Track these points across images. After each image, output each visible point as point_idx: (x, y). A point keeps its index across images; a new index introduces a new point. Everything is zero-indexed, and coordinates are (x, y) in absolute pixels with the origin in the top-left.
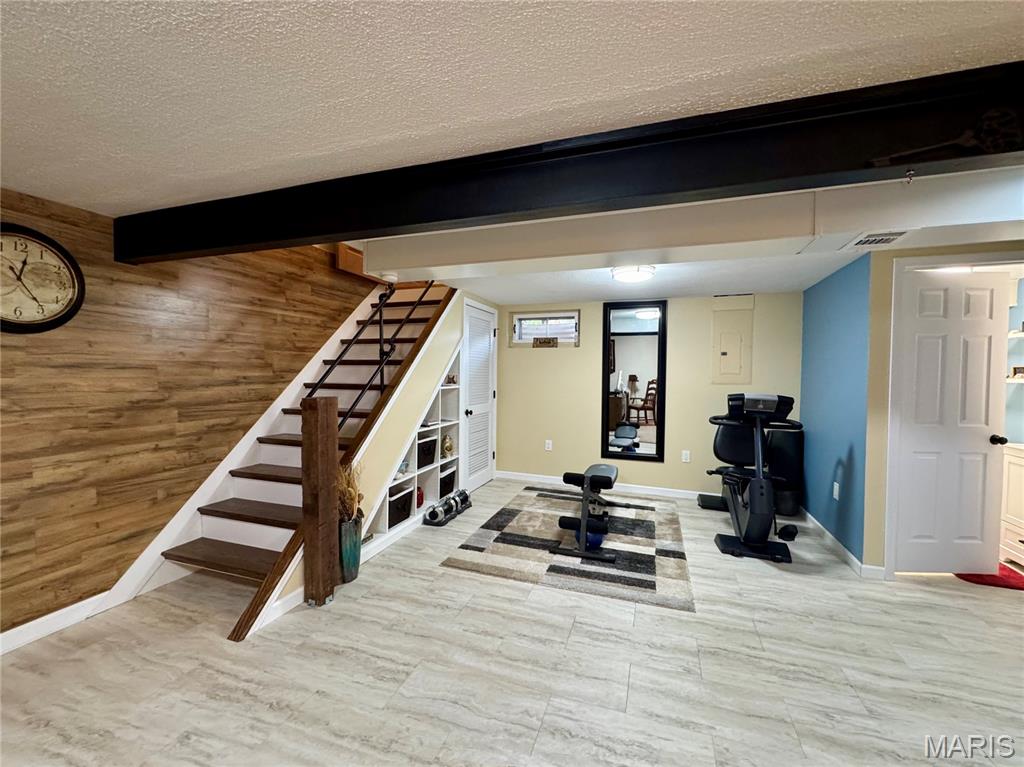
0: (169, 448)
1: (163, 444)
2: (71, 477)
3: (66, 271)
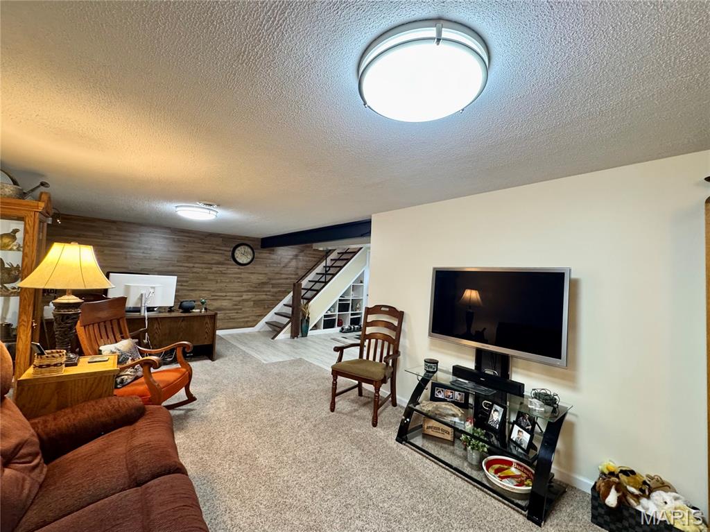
0: (269, 295)
2: (249, 298)
3: (251, 252)
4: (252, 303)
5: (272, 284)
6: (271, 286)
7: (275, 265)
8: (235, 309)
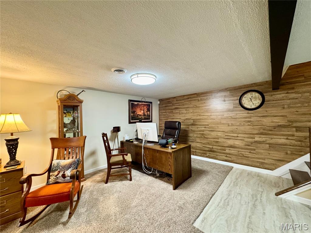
0: (292, 139)
1: (289, 138)
3: (260, 96)
4: (268, 146)
5: (295, 127)
7: (299, 105)
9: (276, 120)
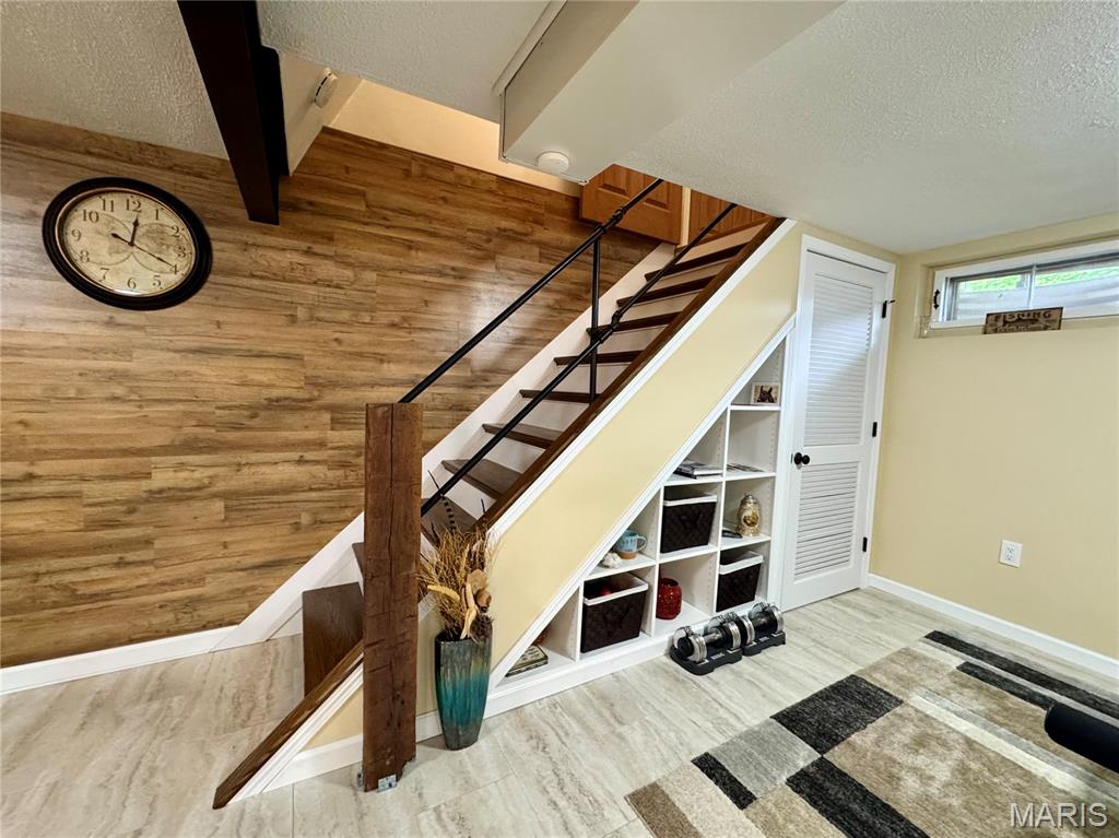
0: (317, 462)
1: (309, 456)
2: (195, 485)
3: (185, 234)
4: (219, 505)
5: (331, 408)
6: (326, 417)
7: (345, 315)
8: (100, 548)
9: (262, 372)
